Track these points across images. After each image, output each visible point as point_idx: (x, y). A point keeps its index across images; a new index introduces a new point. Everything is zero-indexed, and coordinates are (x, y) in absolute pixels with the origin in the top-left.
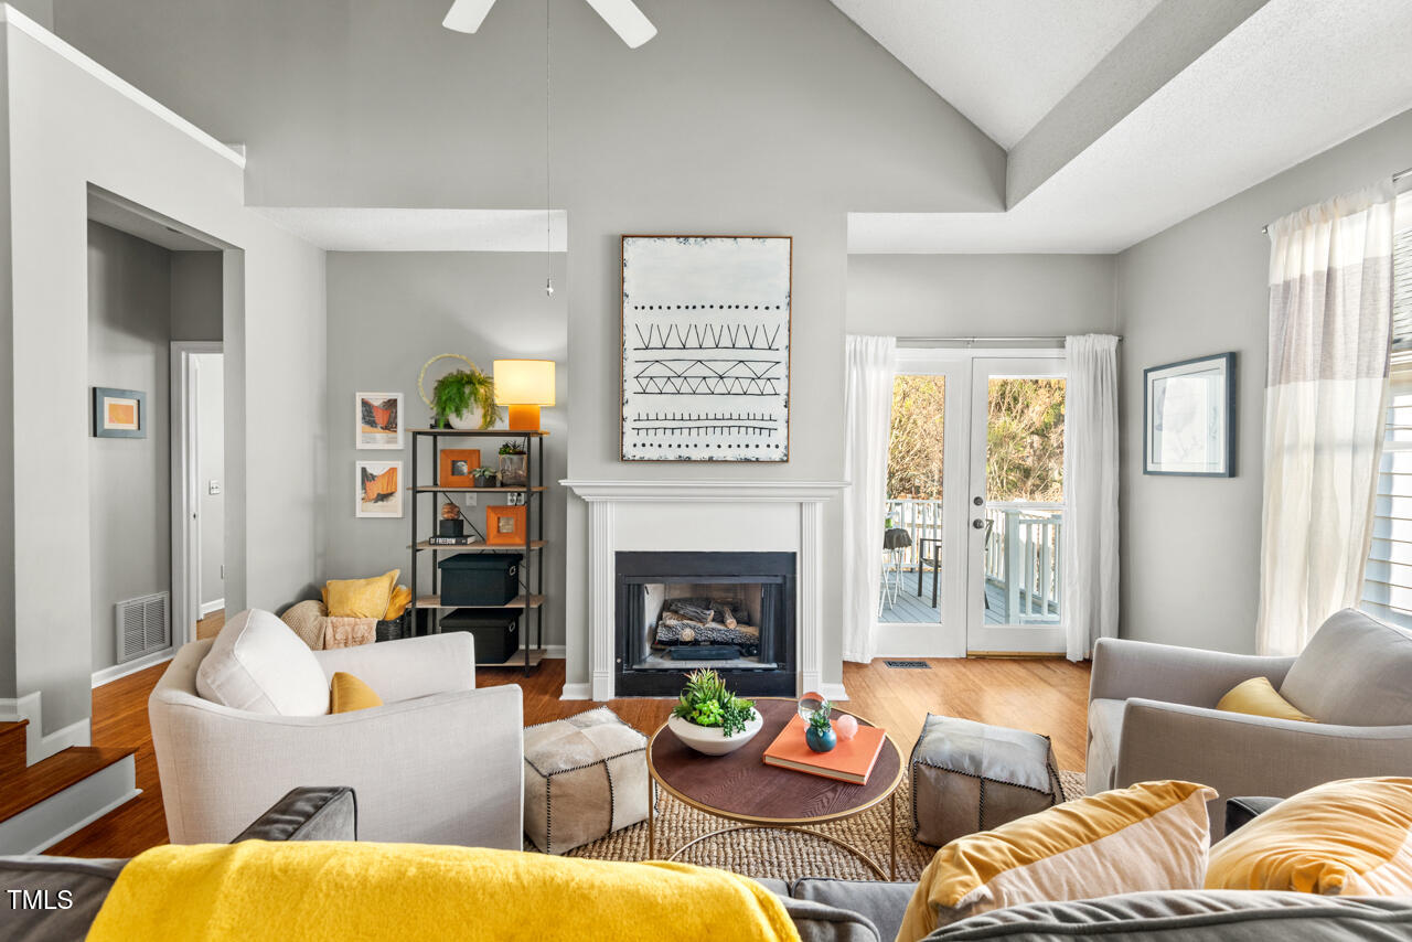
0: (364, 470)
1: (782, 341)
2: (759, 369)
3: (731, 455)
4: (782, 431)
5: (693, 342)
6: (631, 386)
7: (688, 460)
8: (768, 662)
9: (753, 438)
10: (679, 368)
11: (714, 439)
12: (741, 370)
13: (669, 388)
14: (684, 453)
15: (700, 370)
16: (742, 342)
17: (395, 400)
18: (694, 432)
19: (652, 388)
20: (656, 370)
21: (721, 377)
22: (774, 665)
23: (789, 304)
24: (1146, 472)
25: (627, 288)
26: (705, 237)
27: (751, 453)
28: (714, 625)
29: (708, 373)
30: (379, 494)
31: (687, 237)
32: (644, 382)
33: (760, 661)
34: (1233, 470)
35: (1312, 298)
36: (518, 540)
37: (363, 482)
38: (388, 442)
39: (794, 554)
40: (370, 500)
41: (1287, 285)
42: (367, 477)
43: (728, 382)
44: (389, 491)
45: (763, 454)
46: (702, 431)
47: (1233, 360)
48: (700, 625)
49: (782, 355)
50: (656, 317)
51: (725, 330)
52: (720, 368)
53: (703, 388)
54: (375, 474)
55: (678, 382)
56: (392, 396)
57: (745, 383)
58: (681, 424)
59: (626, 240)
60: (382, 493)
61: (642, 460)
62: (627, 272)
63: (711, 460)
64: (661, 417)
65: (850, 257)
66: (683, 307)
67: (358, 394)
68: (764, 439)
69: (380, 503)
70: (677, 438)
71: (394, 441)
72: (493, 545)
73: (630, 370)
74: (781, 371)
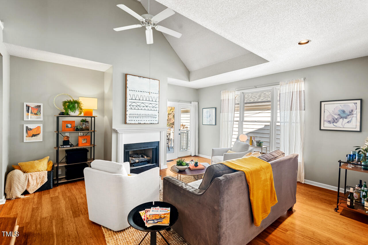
0: (27, 127)
1: (157, 100)
2: (154, 105)
3: (149, 122)
4: (158, 117)
5: (141, 99)
6: (128, 107)
7: (140, 124)
8: (154, 163)
9: (153, 119)
10: (139, 104)
11: (145, 119)
12: (150, 105)
13: (137, 108)
14: (140, 122)
15: (143, 105)
16: (151, 100)
17: (40, 106)
18: (142, 118)
19: (133, 108)
20: (134, 104)
21: (147, 106)
22: (155, 164)
23: (159, 93)
24: (203, 124)
25: (128, 85)
26: (144, 77)
27: (152, 122)
28: (142, 158)
29: (144, 105)
30: (33, 135)
31: (140, 77)
32: (131, 106)
33: (152, 164)
34: (216, 124)
35: (226, 102)
36: (88, 144)
37: (27, 131)
38: (37, 118)
39: (159, 142)
40: (29, 136)
41: (223, 100)
42: (28, 129)
43: (148, 107)
44: (37, 133)
45: (154, 122)
46: (143, 117)
47: (216, 108)
48: (139, 159)
49: (158, 103)
50: (134, 93)
51: (148, 97)
52: (147, 105)
53: (143, 109)
54: (31, 128)
55: (138, 107)
56: (39, 104)
57: (151, 108)
58: (139, 116)
59: (128, 75)
60: (34, 134)
61: (131, 124)
62: (128, 82)
63: (145, 123)
64: (135, 114)
65: (168, 84)
66: (139, 91)
67: (25, 103)
68: (154, 119)
69: (34, 137)
70: (138, 119)
71: (40, 118)
72: (80, 146)
73: (128, 104)
74: (157, 106)
